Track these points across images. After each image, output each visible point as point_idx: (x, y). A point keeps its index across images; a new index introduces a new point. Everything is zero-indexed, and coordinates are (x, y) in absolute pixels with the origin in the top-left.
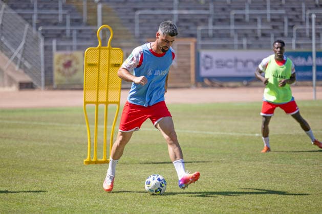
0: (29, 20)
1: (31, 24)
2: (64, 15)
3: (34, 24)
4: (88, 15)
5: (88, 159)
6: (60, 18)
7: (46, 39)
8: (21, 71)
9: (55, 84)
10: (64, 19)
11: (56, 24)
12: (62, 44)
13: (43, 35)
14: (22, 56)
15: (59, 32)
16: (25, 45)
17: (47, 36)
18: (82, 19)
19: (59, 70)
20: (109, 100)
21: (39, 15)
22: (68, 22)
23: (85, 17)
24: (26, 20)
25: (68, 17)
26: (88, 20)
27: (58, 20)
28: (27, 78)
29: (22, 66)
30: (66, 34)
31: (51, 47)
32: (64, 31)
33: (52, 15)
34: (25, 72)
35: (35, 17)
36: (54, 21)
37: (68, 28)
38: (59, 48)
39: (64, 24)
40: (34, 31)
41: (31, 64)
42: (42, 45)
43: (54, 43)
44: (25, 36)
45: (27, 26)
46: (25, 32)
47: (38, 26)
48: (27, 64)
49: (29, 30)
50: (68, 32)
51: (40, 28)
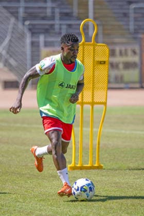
0: (15, 14)
1: (17, 18)
2: (53, 8)
3: (21, 19)
5: (72, 165)
6: (49, 11)
7: (33, 34)
8: (6, 69)
10: (53, 13)
11: (44, 18)
12: (50, 39)
13: (30, 30)
14: (8, 53)
15: (47, 27)
16: (10, 41)
17: (34, 31)
18: (72, 13)
20: (95, 100)
21: (26, 8)
22: (57, 16)
23: (76, 11)
24: (12, 13)
25: (57, 11)
26: (79, 14)
27: (46, 13)
28: (12, 77)
29: (6, 63)
30: (54, 29)
31: (38, 43)
32: (52, 26)
33: (40, 8)
34: (10, 70)
35: (21, 11)
36: (42, 15)
37: (57, 22)
38: (47, 44)
39: (53, 18)
40: (20, 26)
41: (16, 61)
42: (28, 40)
43: (42, 39)
44: (10, 30)
45: (13, 20)
46: (11, 26)
47: (24, 20)
48: (12, 62)
49: (15, 24)
50: (57, 27)
51: (27, 23)
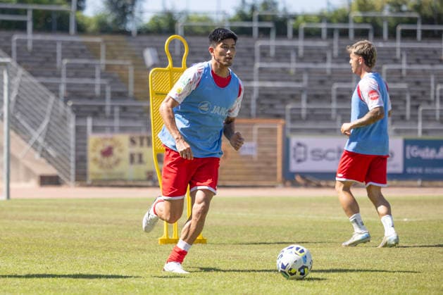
0: (55, 91)
1: (58, 96)
2: (103, 87)
3: (62, 98)
4: (135, 87)
6: (97, 90)
7: (77, 117)
8: (43, 160)
9: (90, 178)
10: (103, 92)
11: (91, 98)
12: (99, 124)
13: (74, 112)
14: (45, 140)
15: (96, 109)
16: (49, 124)
17: (80, 113)
18: (127, 92)
19: (95, 160)
21: (68, 85)
22: (108, 95)
23: (131, 89)
24: (53, 91)
25: (108, 89)
26: (135, 94)
27: (94, 92)
28: (50, 171)
29: (44, 154)
30: (104, 112)
31: (85, 127)
32: (102, 108)
33: (87, 85)
34: (49, 162)
35: (63, 89)
36: (89, 94)
37: (108, 103)
38: (95, 129)
39: (103, 97)
40: (61, 104)
41: (57, 150)
42: (72, 125)
43: (89, 122)
44: (49, 111)
45: (52, 98)
46: (50, 107)
47: (66, 100)
48: (51, 151)
49: (55, 102)
50: (108, 109)
51: (70, 103)
